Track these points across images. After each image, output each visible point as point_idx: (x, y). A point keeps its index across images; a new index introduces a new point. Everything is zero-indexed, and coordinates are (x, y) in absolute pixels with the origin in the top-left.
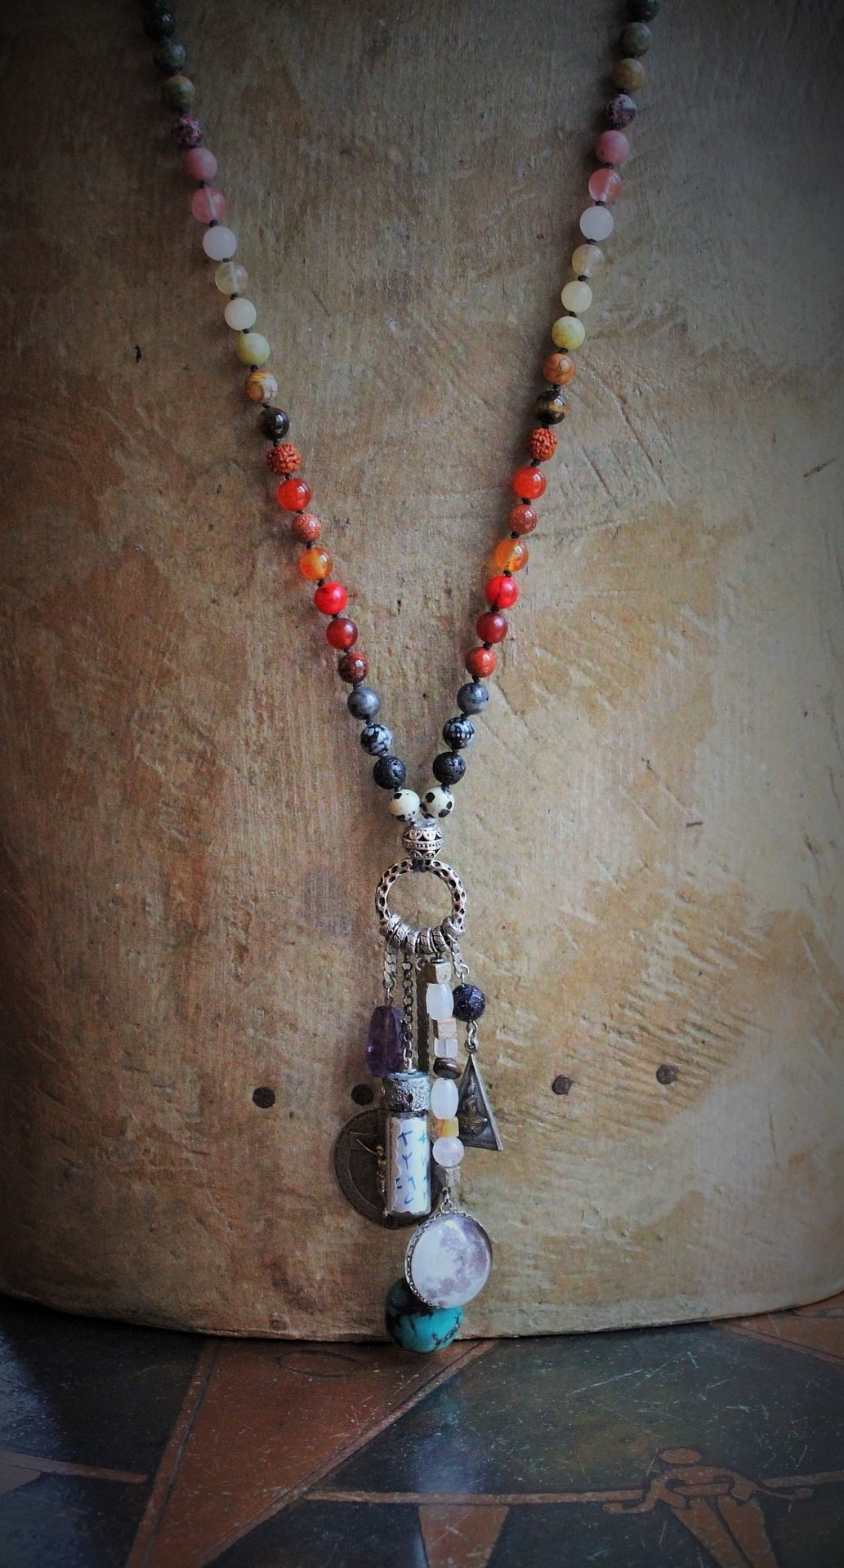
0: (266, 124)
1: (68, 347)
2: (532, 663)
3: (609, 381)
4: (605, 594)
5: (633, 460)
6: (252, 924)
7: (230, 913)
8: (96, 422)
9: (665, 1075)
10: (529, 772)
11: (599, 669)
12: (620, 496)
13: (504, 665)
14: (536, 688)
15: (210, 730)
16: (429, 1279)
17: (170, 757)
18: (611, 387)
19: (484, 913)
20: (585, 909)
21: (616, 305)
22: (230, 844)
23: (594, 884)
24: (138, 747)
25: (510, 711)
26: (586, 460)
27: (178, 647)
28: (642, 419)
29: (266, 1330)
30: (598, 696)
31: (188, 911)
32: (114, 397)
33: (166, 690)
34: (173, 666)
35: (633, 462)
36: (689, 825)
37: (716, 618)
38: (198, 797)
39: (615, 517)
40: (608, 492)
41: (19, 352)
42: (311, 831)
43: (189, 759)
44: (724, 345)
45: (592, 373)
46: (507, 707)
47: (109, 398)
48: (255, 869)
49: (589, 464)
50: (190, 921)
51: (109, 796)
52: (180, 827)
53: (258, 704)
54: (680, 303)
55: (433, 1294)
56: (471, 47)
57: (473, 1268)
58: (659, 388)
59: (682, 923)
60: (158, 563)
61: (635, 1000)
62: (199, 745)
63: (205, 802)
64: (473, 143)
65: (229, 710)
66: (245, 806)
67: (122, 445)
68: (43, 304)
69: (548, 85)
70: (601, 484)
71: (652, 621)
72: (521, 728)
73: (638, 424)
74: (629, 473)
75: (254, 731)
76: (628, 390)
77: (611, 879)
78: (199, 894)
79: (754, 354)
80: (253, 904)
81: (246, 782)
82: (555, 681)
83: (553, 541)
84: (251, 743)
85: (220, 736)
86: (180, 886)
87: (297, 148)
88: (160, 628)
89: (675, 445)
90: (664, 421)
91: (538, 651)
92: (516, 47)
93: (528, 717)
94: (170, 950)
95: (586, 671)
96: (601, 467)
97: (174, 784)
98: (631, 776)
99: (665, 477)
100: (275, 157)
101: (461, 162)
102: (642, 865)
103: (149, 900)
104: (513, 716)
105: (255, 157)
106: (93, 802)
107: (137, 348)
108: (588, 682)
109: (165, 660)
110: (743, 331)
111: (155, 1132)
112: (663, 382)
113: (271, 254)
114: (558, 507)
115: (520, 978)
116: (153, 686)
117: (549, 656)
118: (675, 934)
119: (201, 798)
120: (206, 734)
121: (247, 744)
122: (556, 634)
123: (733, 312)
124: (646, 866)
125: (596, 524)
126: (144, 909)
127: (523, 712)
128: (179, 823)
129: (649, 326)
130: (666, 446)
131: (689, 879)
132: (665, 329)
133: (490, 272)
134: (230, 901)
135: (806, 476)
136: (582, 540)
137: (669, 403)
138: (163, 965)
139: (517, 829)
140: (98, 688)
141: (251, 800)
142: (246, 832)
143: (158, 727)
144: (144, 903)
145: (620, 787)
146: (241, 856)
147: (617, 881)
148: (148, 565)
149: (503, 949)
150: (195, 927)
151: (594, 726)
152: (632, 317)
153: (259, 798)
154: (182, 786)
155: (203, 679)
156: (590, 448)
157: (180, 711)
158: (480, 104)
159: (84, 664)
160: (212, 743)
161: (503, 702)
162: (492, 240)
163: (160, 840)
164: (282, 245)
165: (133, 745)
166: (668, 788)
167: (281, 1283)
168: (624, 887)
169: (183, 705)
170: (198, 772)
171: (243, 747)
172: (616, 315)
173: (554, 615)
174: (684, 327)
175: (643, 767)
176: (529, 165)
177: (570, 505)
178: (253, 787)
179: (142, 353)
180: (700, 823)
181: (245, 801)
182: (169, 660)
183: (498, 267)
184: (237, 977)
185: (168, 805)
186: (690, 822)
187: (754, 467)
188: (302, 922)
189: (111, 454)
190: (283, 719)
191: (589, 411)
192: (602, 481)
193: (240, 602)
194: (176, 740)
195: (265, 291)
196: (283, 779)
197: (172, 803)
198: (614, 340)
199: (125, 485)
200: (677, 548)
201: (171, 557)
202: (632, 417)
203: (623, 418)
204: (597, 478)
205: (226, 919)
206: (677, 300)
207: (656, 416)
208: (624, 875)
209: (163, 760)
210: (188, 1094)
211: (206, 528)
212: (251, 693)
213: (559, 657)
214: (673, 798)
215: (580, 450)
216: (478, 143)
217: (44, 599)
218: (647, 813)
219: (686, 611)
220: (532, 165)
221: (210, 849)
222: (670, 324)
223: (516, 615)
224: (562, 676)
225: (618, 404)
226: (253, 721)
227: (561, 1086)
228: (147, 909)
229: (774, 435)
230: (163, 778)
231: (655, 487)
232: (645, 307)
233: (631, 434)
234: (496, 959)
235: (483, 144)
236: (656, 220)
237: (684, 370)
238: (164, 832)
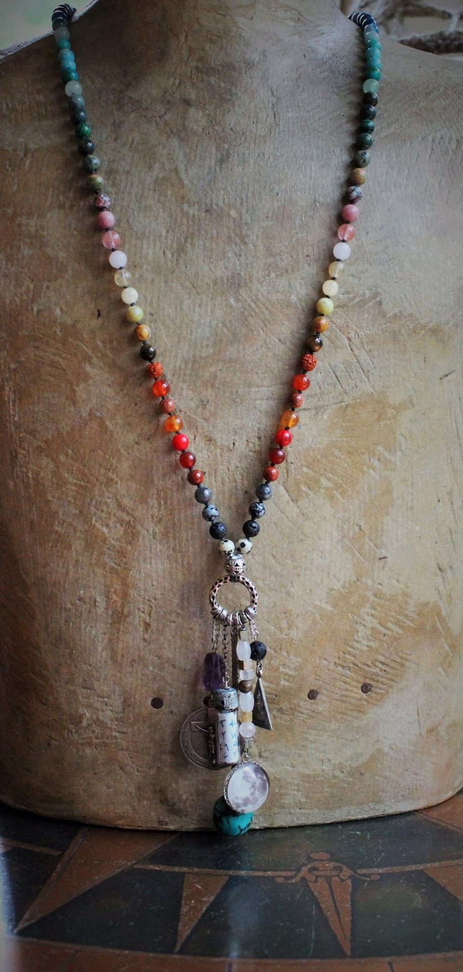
0: (167, 196)
1: (61, 310)
2: (302, 476)
3: (342, 330)
4: (339, 439)
5: (354, 370)
6: (153, 612)
7: (141, 606)
8: (76, 349)
9: (366, 688)
10: (299, 531)
11: (336, 478)
12: (348, 389)
13: (288, 476)
14: (303, 488)
15: (133, 510)
16: (237, 798)
17: (111, 525)
18: (343, 333)
19: (275, 605)
20: (327, 603)
21: (346, 291)
22: (142, 570)
23: (331, 590)
24: (94, 519)
25: (290, 500)
26: (330, 370)
27: (116, 466)
28: (359, 349)
29: (156, 825)
30: (335, 492)
31: (119, 604)
32: (85, 336)
33: (110, 489)
34: (114, 477)
35: (355, 372)
36: (380, 559)
37: (395, 452)
38: (125, 546)
39: (345, 400)
40: (342, 387)
41: (35, 313)
42: (185, 562)
43: (122, 525)
44: (401, 312)
45: (334, 325)
46: (289, 498)
47: (83, 337)
48: (155, 583)
49: (332, 372)
50: (120, 610)
51: (78, 545)
52: (115, 561)
53: (158, 498)
54: (378, 291)
55: (238, 806)
56: (271, 159)
57: (260, 792)
58: (368, 333)
59: (375, 609)
60: (108, 423)
61: (351, 650)
62: (127, 518)
63: (129, 548)
64: (273, 208)
65: (143, 500)
66: (151, 550)
67: (89, 361)
68: (48, 287)
69: (311, 179)
70: (338, 383)
71: (364, 454)
72: (296, 509)
73: (357, 352)
74: (352, 377)
75: (156, 510)
76: (352, 335)
77: (340, 587)
78: (125, 596)
79: (416, 317)
80: (153, 601)
81: (151, 537)
82: (313, 484)
83: (313, 412)
84: (155, 517)
85: (138, 514)
86: (115, 592)
87: (182, 210)
88: (107, 457)
89: (376, 363)
90: (370, 351)
91: (305, 469)
92: (294, 160)
93: (299, 503)
94: (109, 626)
95: (329, 479)
96: (338, 374)
97: (113, 538)
98: (351, 533)
99: (370, 379)
100: (171, 214)
101: (267, 217)
102: (356, 580)
103: (98, 599)
104: (292, 503)
105: (161, 213)
106: (70, 549)
107: (98, 311)
108: (330, 485)
109: (110, 474)
110: (410, 305)
111: (99, 722)
112: (369, 331)
113: (169, 264)
114: (316, 395)
115: (292, 639)
116: (103, 487)
117: (311, 472)
118: (372, 615)
119: (127, 546)
120: (131, 512)
121: (152, 517)
122: (314, 460)
123: (405, 295)
124: (358, 580)
125: (335, 403)
126: (95, 604)
127: (297, 500)
128: (115, 559)
129: (363, 303)
130: (371, 363)
131: (380, 587)
132: (371, 304)
133: (282, 273)
134: (141, 600)
135: (441, 379)
136: (329, 411)
137: (372, 341)
138: (105, 634)
139: (292, 561)
140: (74, 488)
141: (154, 546)
142: (151, 563)
143: (105, 509)
144: (95, 602)
145: (346, 539)
146: (148, 576)
147: (343, 588)
148: (102, 424)
149: (284, 624)
150: (123, 613)
151: (333, 507)
152: (355, 298)
153: (158, 546)
154: (117, 540)
155: (130, 484)
156: (332, 363)
157: (117, 500)
158: (277, 188)
159: (66, 475)
160: (134, 517)
161: (287, 495)
162: (283, 257)
163: (105, 568)
164: (175, 258)
165: (91, 518)
166: (370, 540)
167: (164, 801)
168: (347, 591)
169: (119, 497)
170: (125, 531)
171: (151, 519)
172: (346, 296)
173: (313, 451)
174: (380, 303)
175: (357, 529)
176: (302, 219)
177: (322, 393)
178: (155, 540)
179: (101, 313)
180: (385, 558)
181: (151, 548)
182: (113, 474)
183: (287, 271)
184: (145, 640)
185: (109, 549)
186: (381, 557)
187: (415, 374)
188: (179, 611)
189: (83, 366)
190: (172, 504)
191: (332, 345)
192: (339, 381)
193: (151, 443)
194: (115, 515)
195: (166, 282)
196: (171, 536)
197: (112, 548)
198: (345, 309)
199: (90, 382)
200: (376, 416)
201: (114, 420)
202: (354, 348)
203: (349, 348)
204: (336, 380)
205: (139, 609)
206: (377, 289)
207: (366, 348)
208: (347, 585)
209: (107, 526)
210: (117, 702)
211: (133, 405)
212: (155, 491)
213: (316, 472)
214: (372, 545)
215: (327, 365)
216: (276, 208)
217: (45, 442)
218: (359, 553)
219: (380, 448)
220: (304, 219)
221: (131, 573)
222: (374, 301)
223: (294, 450)
224: (317, 482)
225: (347, 342)
226: (156, 505)
227: (312, 695)
228: (97, 604)
229: (425, 358)
230: (107, 535)
231: (366, 384)
232: (361, 292)
233: (353, 357)
234: (281, 630)
235: (278, 208)
236: (366, 249)
237: (380, 324)
238: (108, 564)
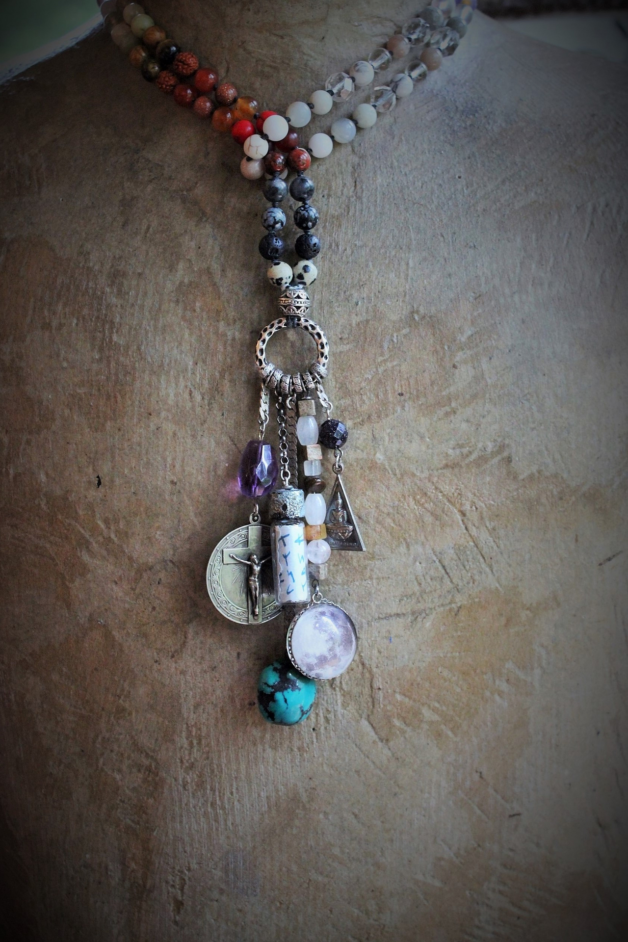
0: (195, 311)
1: (47, 474)
2: (394, 705)
3: (453, 500)
4: (449, 655)
5: (470, 558)
6: (186, 887)
7: (170, 878)
8: (68, 530)
10: (392, 782)
11: (444, 708)
12: (460, 584)
13: (373, 706)
14: (397, 723)
15: (154, 751)
17: (124, 768)
18: (453, 504)
19: (358, 880)
20: (433, 877)
21: (458, 444)
22: (170, 832)
23: (440, 859)
24: (101, 761)
25: (377, 740)
26: (435, 558)
27: (129, 692)
28: (477, 528)
30: (443, 727)
31: (139, 875)
32: (81, 512)
33: (121, 722)
34: (127, 705)
35: (470, 560)
36: (511, 816)
37: (532, 669)
38: (145, 798)
39: (457, 600)
40: (451, 582)
41: (11, 477)
42: (229, 823)
43: (139, 771)
44: (539, 472)
45: (440, 494)
46: (375, 737)
47: (76, 513)
48: (188, 849)
49: (437, 562)
50: (141, 882)
51: (80, 794)
52: (133, 817)
53: (189, 732)
54: (507, 442)
56: (349, 251)
58: (490, 504)
59: (505, 884)
60: (115, 633)
61: (470, 939)
62: (146, 762)
63: (151, 801)
64: (350, 325)
65: (168, 738)
66: (181, 805)
67: (87, 547)
68: (28, 442)
69: (406, 279)
70: (446, 576)
71: (483, 673)
72: (386, 751)
73: (474, 531)
74: (468, 567)
75: (187, 752)
76: (467, 507)
77: (452, 855)
78: (147, 864)
79: (562, 478)
80: (187, 873)
81: (181, 789)
82: (411, 718)
83: (410, 618)
84: (185, 761)
85: (162, 755)
86: (133, 859)
87: (218, 329)
88: (116, 678)
89: (502, 546)
90: (494, 529)
91: (399, 697)
92: (382, 251)
93: (391, 743)
94: (126, 902)
95: (435, 710)
96: (446, 563)
97: (127, 788)
98: (468, 783)
99: (495, 569)
100: (201, 336)
101: (341, 339)
102: (476, 845)
103: (111, 867)
104: (380, 744)
105: (187, 336)
106: (69, 798)
107: (98, 477)
108: (436, 718)
109: (121, 701)
110: (554, 461)
112: (493, 500)
113: (198, 409)
114: (414, 594)
115: (384, 926)
116: (112, 718)
117: (407, 700)
118: (501, 892)
119: (148, 799)
120: (151, 754)
121: (182, 762)
122: (412, 684)
123: (546, 447)
124: (479, 845)
125: (442, 605)
126: (107, 873)
127: (387, 740)
128: (131, 815)
129: (482, 460)
130: (495, 547)
131: (511, 854)
132: (495, 460)
133: (363, 421)
134: (170, 870)
135: (600, 564)
136: (432, 617)
137: (497, 516)
138: (121, 912)
139: (383, 822)
140: (71, 718)
141: (185, 800)
142: (181, 822)
143: (116, 747)
144: (106, 868)
145: (460, 792)
146: (178, 839)
147: (457, 857)
148: (108, 635)
149: (372, 906)
150: (145, 886)
151: (440, 749)
152: (470, 453)
153: (191, 800)
154: (134, 789)
155: (149, 716)
156: (438, 549)
157: (132, 737)
158: (356, 295)
159: (62, 701)
160: (156, 760)
161: (372, 733)
162: (364, 397)
163: (118, 826)
164: (206, 402)
165: (97, 760)
166: (495, 791)
168: (463, 861)
169: (134, 733)
170: (145, 780)
171: (179, 764)
172: (458, 451)
173: (410, 671)
174: (509, 460)
175: (476, 777)
176: (392, 340)
177: (423, 592)
178: (186, 792)
179: (102, 480)
180: (519, 814)
181: (181, 801)
182: (123, 701)
183: (369, 417)
184: (176, 923)
185: (123, 802)
186: (512, 814)
187: (561, 560)
188: (223, 886)
189: (79, 554)
190: (208, 745)
191: (438, 523)
192: (447, 573)
193: (176, 662)
194: (129, 758)
195: (193, 436)
196: (209, 787)
197: (126, 801)
198: (456, 470)
199: (89, 576)
200: (503, 620)
201: (124, 629)
202: (470, 526)
203: (463, 527)
204: (443, 571)
205: (167, 882)
206: (504, 439)
207: (488, 525)
208: (462, 852)
209: (120, 771)
211: (150, 609)
212: (185, 726)
213: (414, 701)
214: (499, 797)
215: (430, 551)
216: (354, 325)
217: (31, 654)
218: (479, 809)
219: (509, 665)
220: (395, 341)
221: (155, 833)
222: (499, 457)
223: (382, 672)
224: (417, 714)
225: (458, 517)
226: (186, 746)
228: (109, 873)
229: (577, 536)
230: (120, 783)
231: (487, 577)
232: (480, 445)
233: (469, 539)
234: (367, 913)
235: (358, 325)
236: (488, 380)
237: (508, 490)
238: (122, 821)
